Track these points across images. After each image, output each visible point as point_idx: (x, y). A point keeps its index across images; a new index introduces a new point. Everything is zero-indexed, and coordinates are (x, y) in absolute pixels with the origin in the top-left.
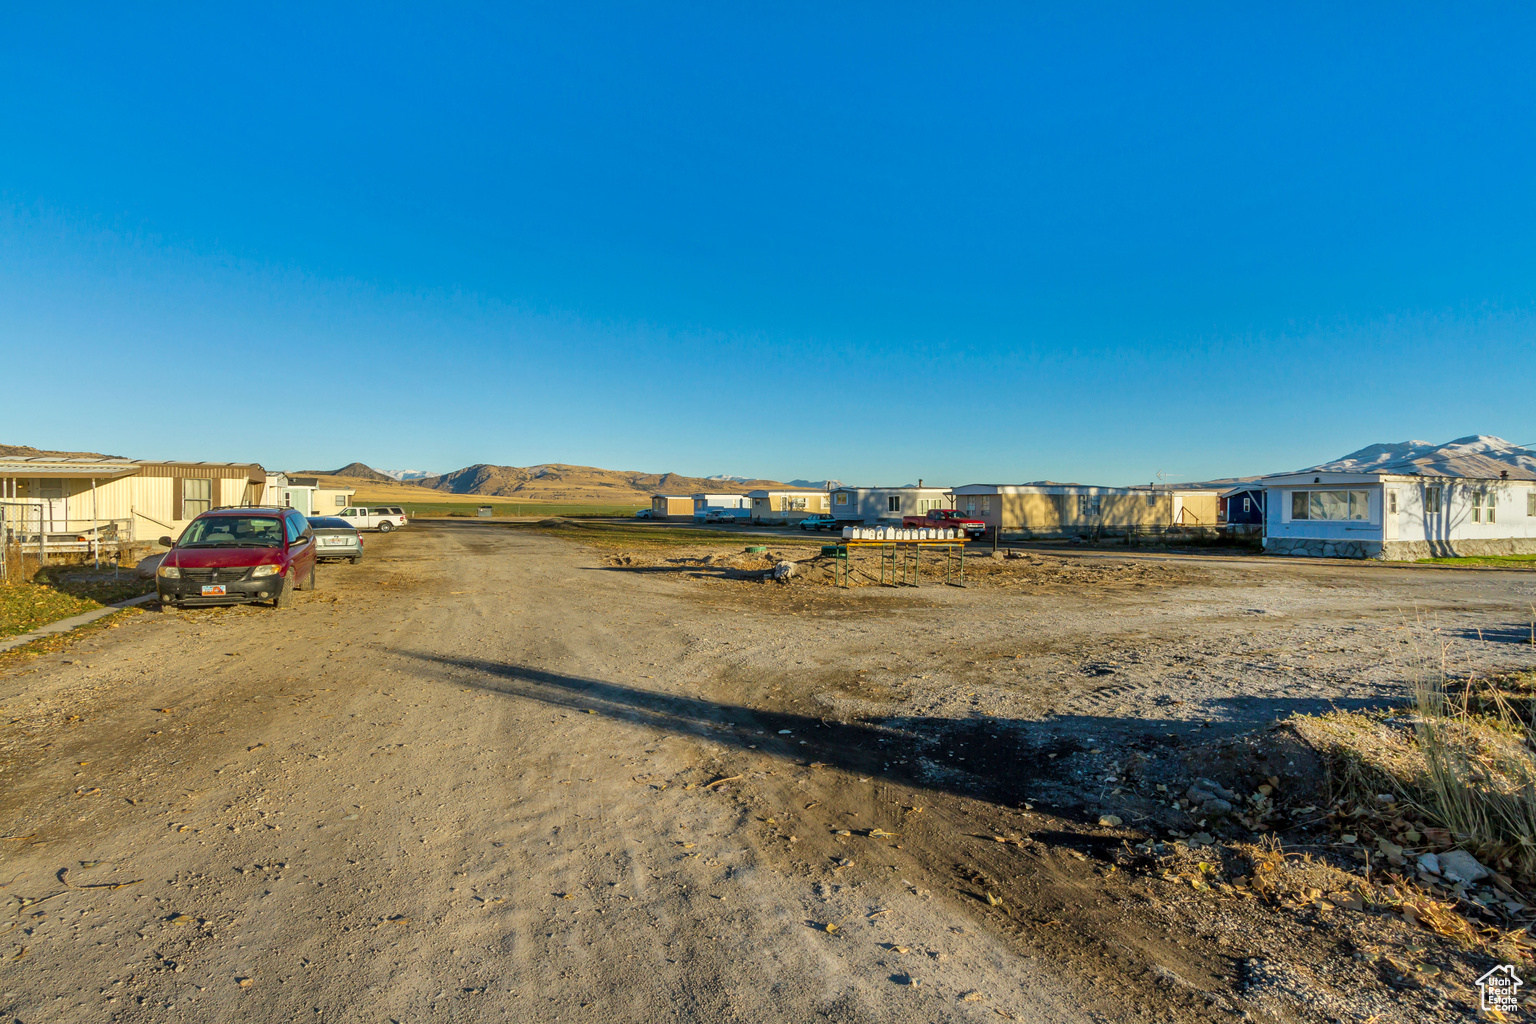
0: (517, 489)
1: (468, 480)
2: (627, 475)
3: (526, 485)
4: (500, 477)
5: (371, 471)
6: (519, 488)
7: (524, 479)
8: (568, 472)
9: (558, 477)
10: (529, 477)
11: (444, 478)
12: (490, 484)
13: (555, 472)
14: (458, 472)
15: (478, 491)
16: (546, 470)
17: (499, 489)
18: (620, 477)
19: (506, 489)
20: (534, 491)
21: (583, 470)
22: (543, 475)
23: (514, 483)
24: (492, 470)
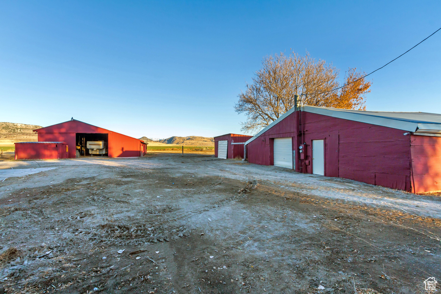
0: (182, 143)
1: (171, 140)
2: (211, 139)
3: (185, 142)
4: (178, 140)
5: (148, 138)
6: (183, 142)
7: (184, 140)
8: (196, 138)
9: (193, 139)
10: (186, 139)
11: (165, 140)
12: (176, 141)
13: (192, 138)
14: (168, 138)
15: (173, 143)
16: (190, 138)
17: (178, 143)
18: (209, 139)
19: (180, 143)
20: (186, 143)
21: (199, 137)
22: (189, 139)
23: (182, 141)
24: (176, 138)
